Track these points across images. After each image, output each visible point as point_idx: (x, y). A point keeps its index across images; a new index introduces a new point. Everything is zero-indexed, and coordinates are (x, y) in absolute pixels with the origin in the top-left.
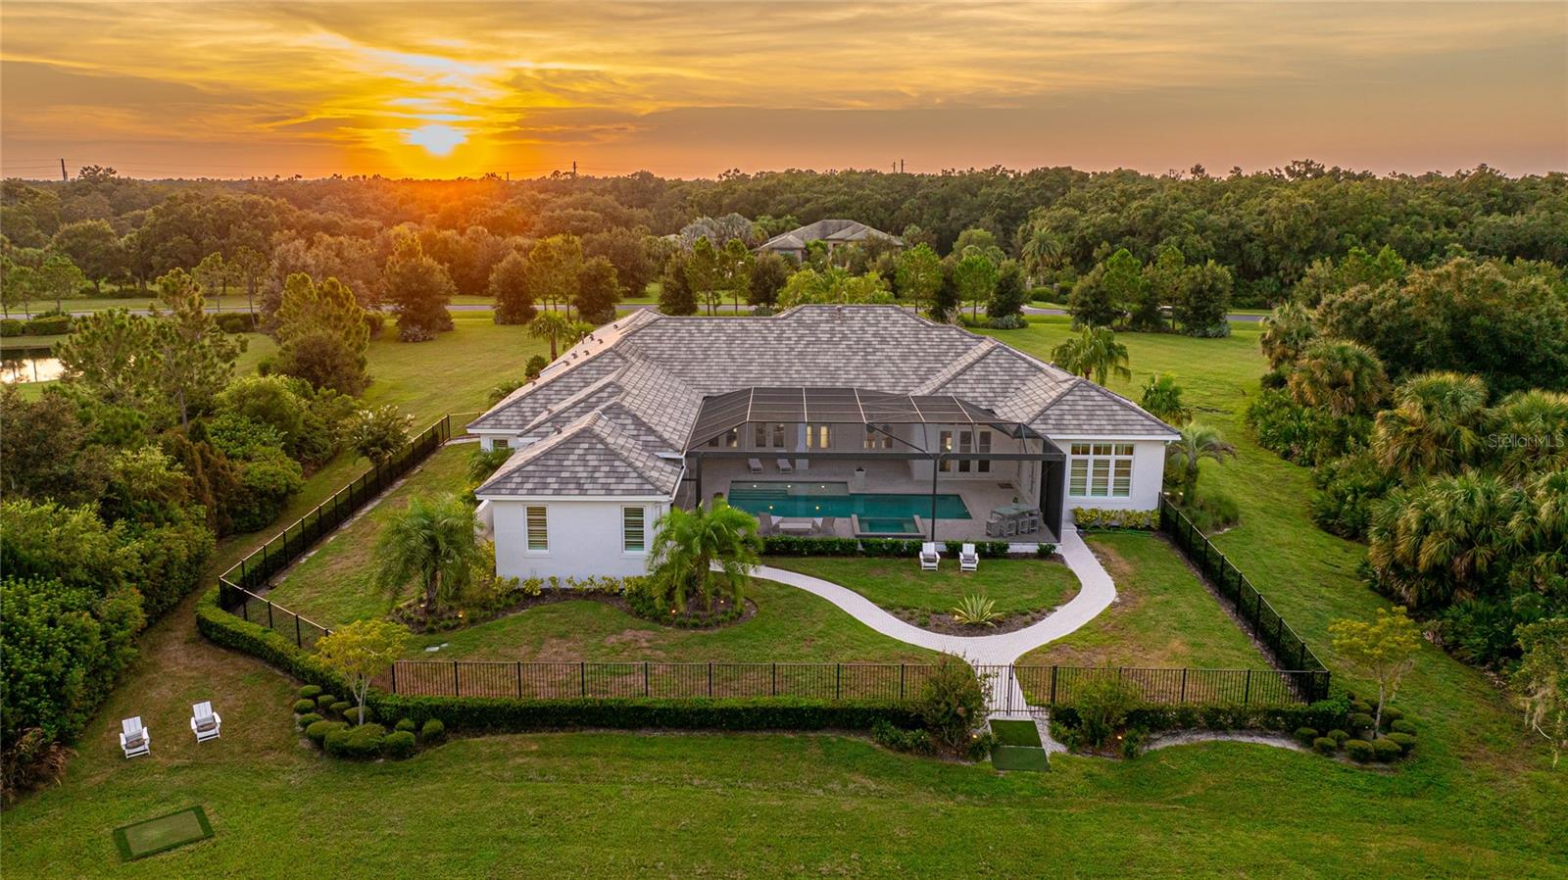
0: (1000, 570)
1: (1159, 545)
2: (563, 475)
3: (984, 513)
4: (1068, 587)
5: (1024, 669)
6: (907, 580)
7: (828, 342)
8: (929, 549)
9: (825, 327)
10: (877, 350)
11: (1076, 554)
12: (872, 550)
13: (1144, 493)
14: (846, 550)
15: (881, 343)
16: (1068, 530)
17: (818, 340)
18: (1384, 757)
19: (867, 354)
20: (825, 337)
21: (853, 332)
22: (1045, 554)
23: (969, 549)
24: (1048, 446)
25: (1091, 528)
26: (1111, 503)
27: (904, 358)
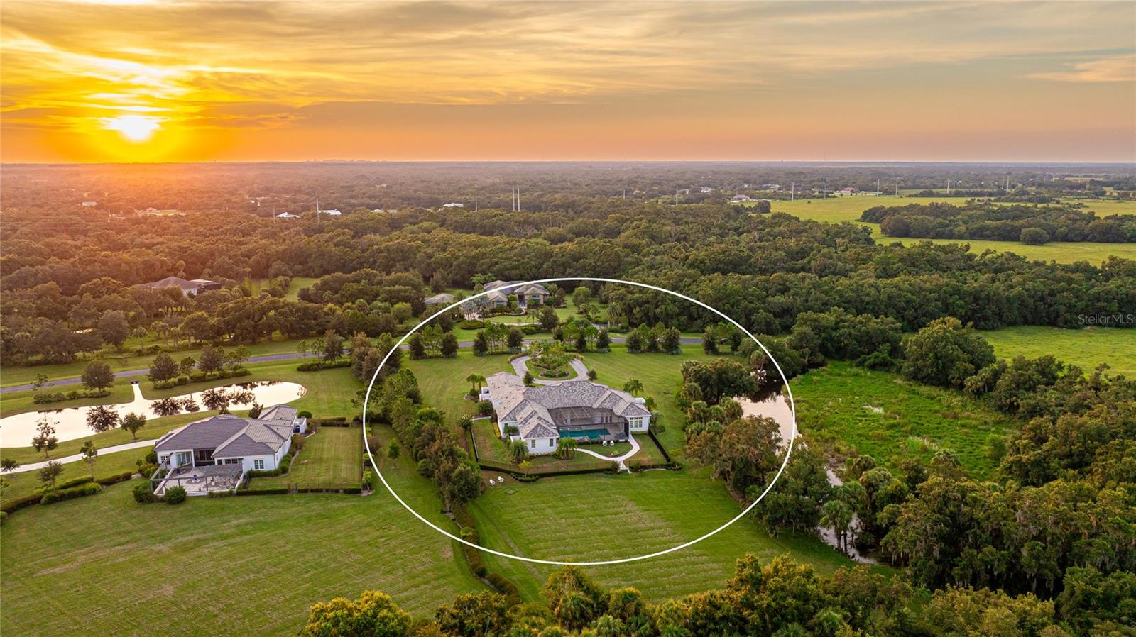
0: (619, 445)
1: (648, 437)
3: (613, 433)
4: (631, 447)
5: (624, 462)
6: (602, 448)
8: (604, 442)
11: (632, 441)
12: (593, 443)
13: (645, 427)
14: (588, 443)
16: (630, 436)
18: (677, 470)
21: (577, 389)
22: (626, 441)
23: (612, 442)
24: (626, 420)
25: (635, 435)
26: (638, 429)
27: (590, 396)
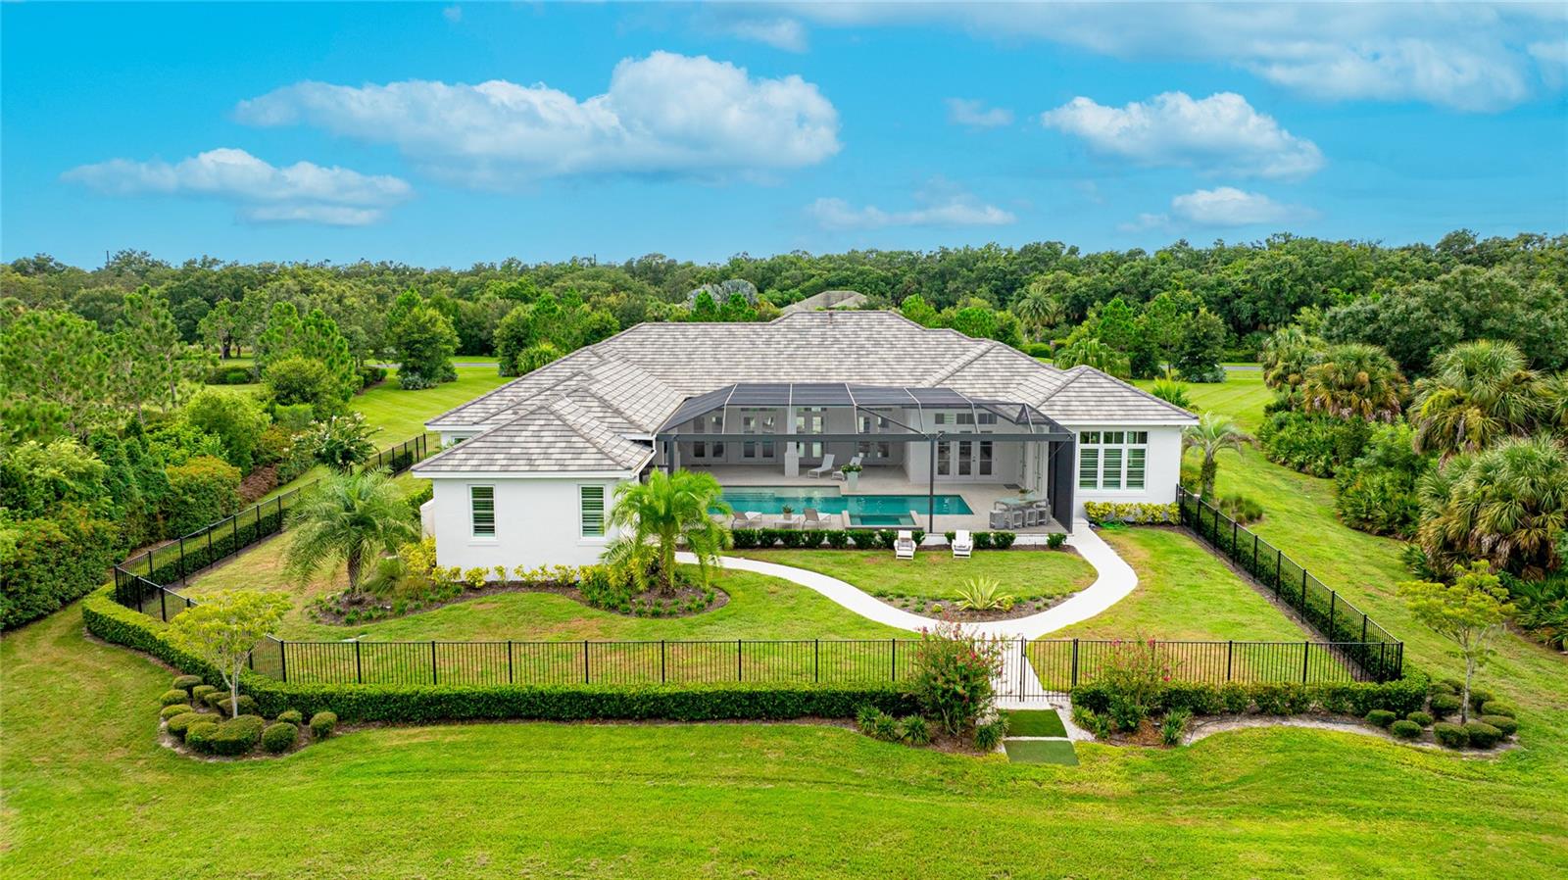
2: (513, 451)
4: (1083, 576)
5: (1034, 653)
7: (820, 345)
9: (817, 331)
10: (871, 353)
11: (1090, 546)
12: (863, 542)
13: (1160, 487)
14: (837, 541)
15: (874, 346)
16: (1080, 524)
17: (809, 344)
19: (860, 356)
20: (816, 341)
21: (846, 336)
22: (1057, 545)
24: (1057, 430)
25: (1104, 522)
26: (1125, 496)
27: (899, 360)
